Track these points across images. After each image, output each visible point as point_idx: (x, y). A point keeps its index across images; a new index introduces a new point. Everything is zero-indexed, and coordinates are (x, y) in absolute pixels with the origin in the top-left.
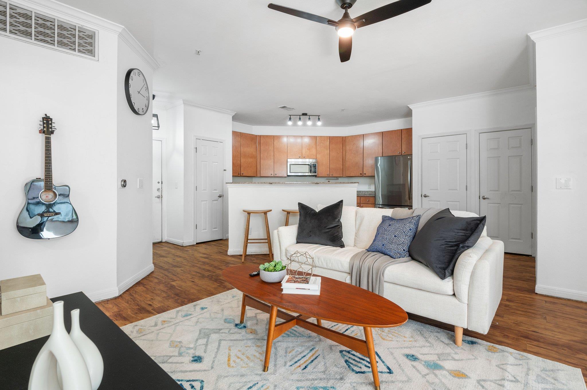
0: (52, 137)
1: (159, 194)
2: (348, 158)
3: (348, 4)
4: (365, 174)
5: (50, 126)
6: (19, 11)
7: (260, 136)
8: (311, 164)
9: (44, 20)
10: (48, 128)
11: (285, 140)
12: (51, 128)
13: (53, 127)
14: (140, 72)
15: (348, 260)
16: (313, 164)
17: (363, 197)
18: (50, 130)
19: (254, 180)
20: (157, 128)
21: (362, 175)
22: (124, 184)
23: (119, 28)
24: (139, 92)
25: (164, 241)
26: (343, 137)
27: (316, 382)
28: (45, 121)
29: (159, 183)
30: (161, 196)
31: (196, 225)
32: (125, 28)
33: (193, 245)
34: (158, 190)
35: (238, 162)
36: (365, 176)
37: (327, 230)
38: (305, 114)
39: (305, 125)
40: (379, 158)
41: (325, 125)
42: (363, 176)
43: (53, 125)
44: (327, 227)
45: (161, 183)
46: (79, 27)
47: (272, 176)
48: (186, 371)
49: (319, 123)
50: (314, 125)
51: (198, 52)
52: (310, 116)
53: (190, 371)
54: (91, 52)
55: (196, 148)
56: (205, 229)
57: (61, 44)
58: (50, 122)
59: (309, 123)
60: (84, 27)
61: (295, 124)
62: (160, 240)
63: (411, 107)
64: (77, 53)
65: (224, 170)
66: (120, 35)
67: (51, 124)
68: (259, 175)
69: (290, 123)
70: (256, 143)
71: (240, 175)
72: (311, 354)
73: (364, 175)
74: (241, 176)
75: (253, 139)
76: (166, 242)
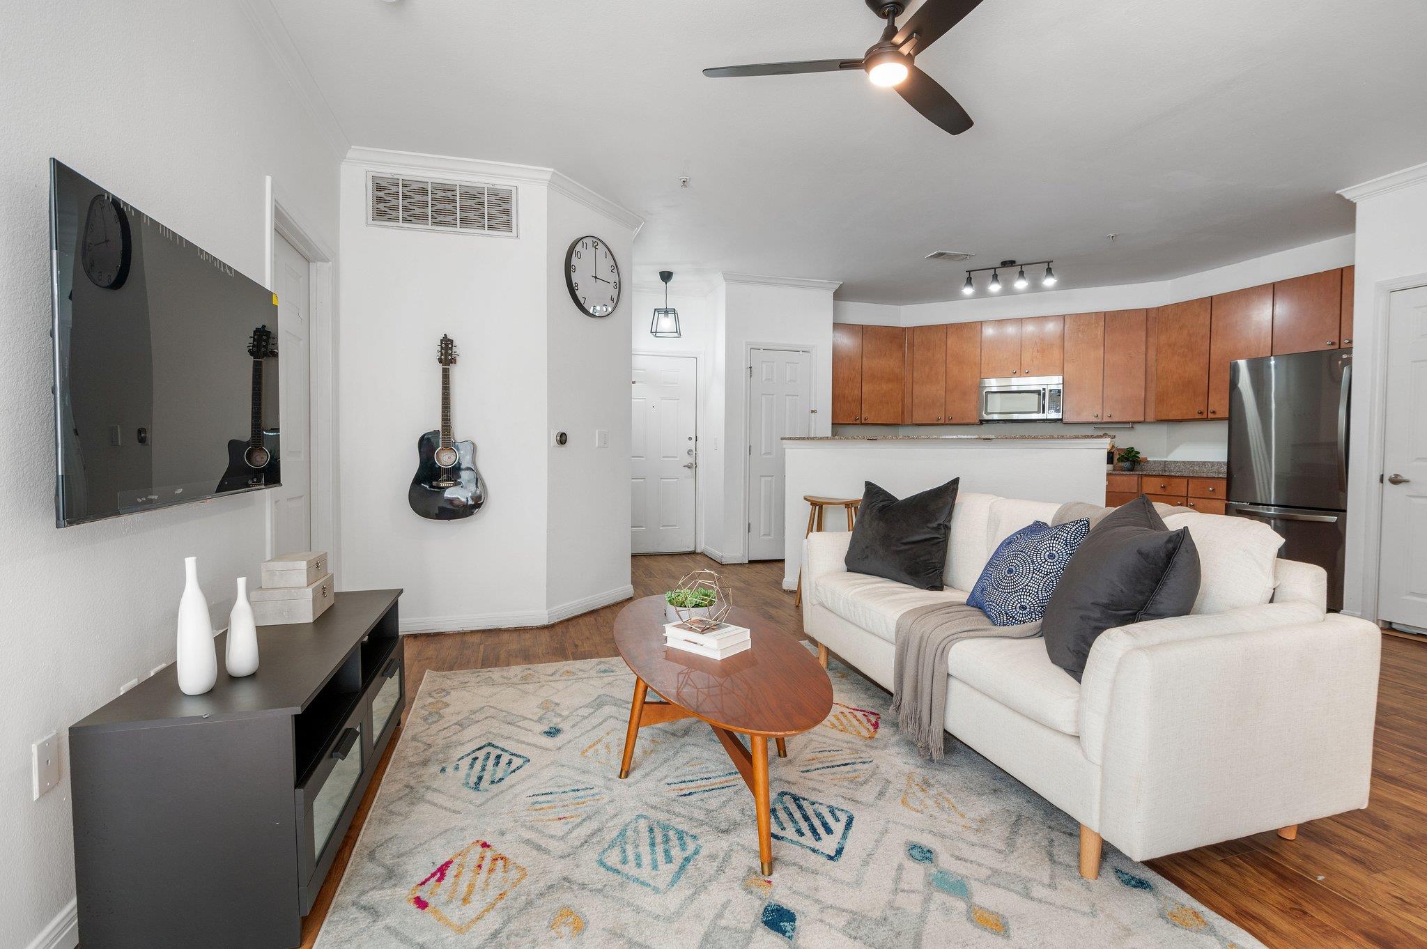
0: (453, 368)
1: (691, 460)
2: (1164, 367)
3: (890, 6)
4: (1214, 412)
5: (450, 352)
6: (414, 186)
7: (913, 329)
8: (1044, 389)
9: (444, 191)
10: (446, 354)
11: (989, 331)
12: (451, 354)
13: (453, 353)
14: (597, 241)
15: (897, 616)
16: (1051, 391)
17: (1195, 480)
18: (450, 357)
19: (902, 431)
20: (676, 335)
21: (1205, 416)
22: (563, 439)
23: (547, 173)
24: (596, 277)
25: (698, 551)
26: (1147, 310)
27: (679, 819)
28: (443, 345)
29: (690, 439)
30: (694, 466)
31: (749, 524)
32: (556, 172)
33: (742, 565)
34: (689, 452)
35: (856, 392)
36: (1213, 419)
37: (904, 547)
38: (1005, 264)
39: (1008, 291)
40: (1273, 362)
41: (1065, 284)
42: (1207, 419)
43: (454, 349)
44: (904, 541)
45: (694, 439)
46: (488, 189)
47: (940, 422)
48: (523, 742)
49: (1049, 282)
50: (1036, 287)
51: (684, 181)
52: (1025, 265)
53: (528, 744)
54: (507, 226)
55: (751, 368)
56: (769, 535)
57: (466, 222)
58: (450, 346)
59: (1021, 284)
60: (496, 187)
61: (982, 293)
62: (692, 549)
63: (1348, 193)
64: (486, 231)
65: (812, 412)
66: (552, 184)
67: (451, 349)
68: (908, 421)
69: (968, 291)
70: (901, 346)
71: (858, 422)
72: (724, 779)
73: (1211, 416)
74: (862, 424)
75: (895, 337)
76: (702, 554)
